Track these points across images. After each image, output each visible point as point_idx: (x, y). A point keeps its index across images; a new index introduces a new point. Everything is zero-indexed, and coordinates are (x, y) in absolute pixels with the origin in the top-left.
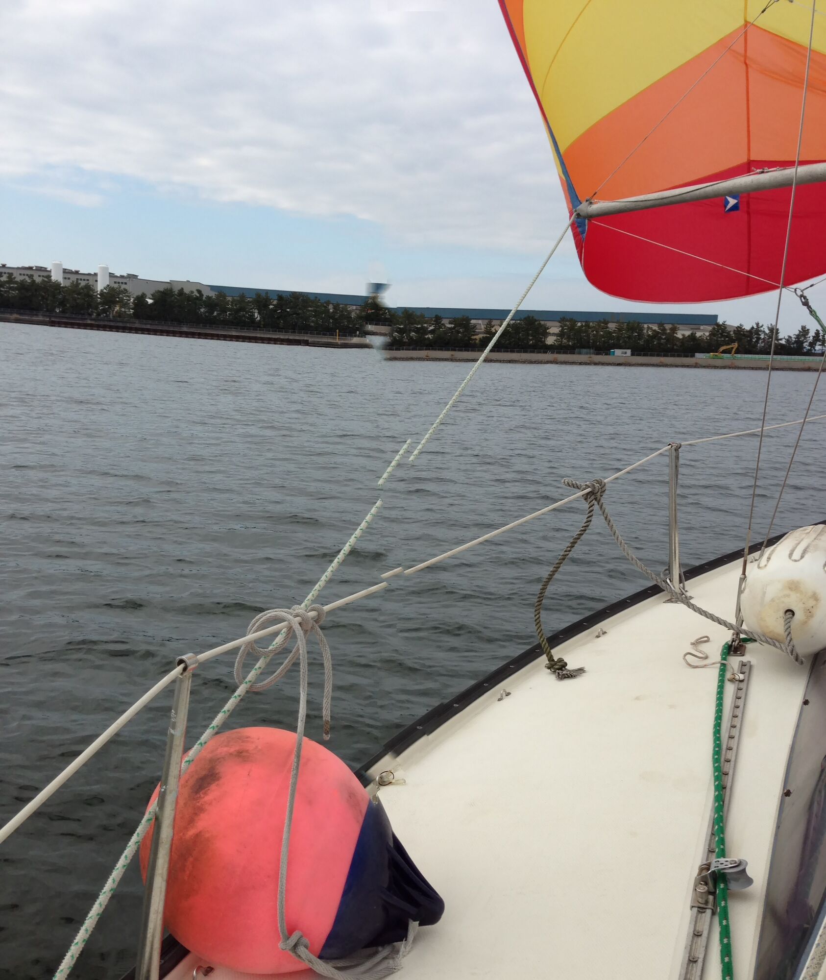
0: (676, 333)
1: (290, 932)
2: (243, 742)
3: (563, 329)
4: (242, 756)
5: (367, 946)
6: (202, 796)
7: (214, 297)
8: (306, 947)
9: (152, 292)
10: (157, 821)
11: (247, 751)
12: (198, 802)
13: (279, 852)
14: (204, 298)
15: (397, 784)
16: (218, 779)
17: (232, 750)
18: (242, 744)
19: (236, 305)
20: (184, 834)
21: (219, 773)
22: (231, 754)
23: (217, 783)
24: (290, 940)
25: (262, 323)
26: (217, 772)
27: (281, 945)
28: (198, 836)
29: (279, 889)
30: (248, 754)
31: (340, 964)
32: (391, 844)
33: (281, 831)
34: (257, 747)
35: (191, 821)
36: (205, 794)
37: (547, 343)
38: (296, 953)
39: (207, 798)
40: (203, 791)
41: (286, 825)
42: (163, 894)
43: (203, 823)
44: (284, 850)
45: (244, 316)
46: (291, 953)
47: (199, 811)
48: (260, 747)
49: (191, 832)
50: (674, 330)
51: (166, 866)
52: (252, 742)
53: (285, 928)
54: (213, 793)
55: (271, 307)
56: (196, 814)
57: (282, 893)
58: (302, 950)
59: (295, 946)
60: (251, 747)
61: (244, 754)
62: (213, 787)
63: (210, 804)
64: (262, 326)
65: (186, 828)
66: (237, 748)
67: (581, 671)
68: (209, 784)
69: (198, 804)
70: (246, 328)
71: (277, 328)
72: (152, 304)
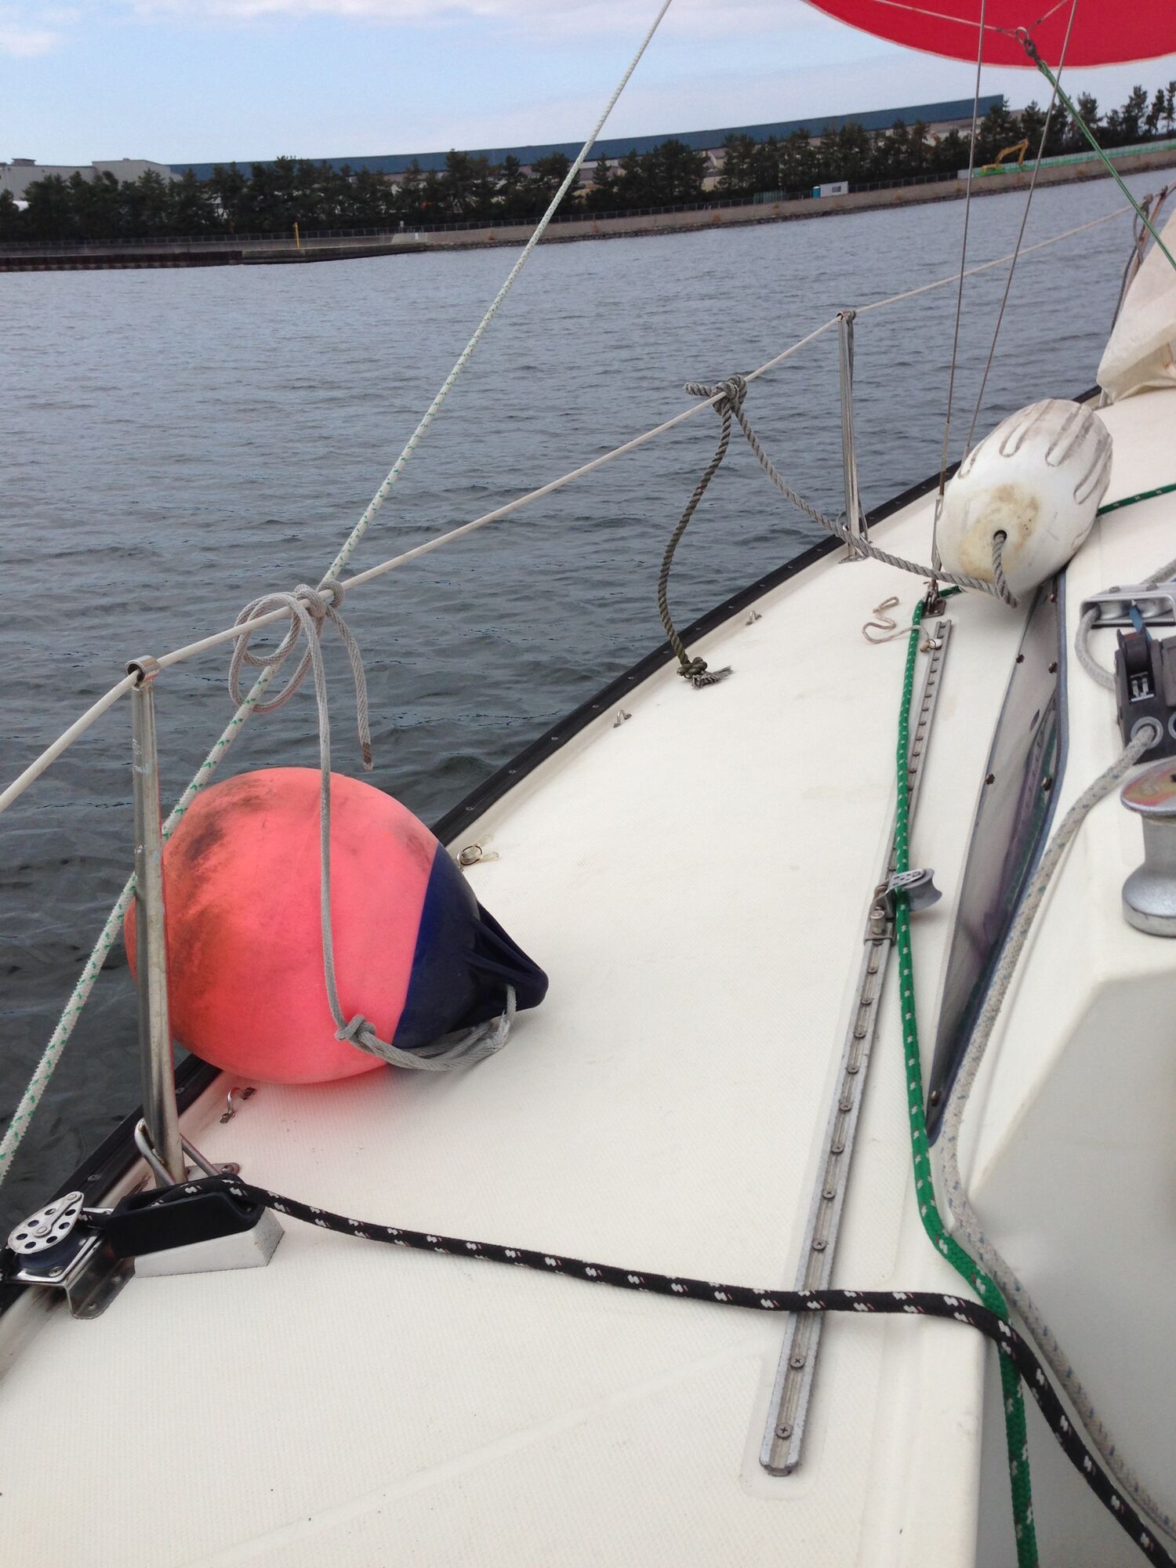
0: (925, 138)
1: (348, 1018)
2: (250, 787)
3: (730, 158)
4: (251, 804)
5: (455, 1029)
6: (201, 861)
7: (137, 184)
8: (373, 1033)
9: (25, 185)
10: (139, 901)
11: (257, 797)
12: (198, 871)
13: (319, 918)
14: (120, 187)
15: (487, 860)
16: (222, 837)
17: (236, 799)
18: (248, 790)
19: (179, 195)
20: (183, 914)
21: (221, 830)
22: (234, 804)
23: (219, 842)
24: (349, 1027)
25: (233, 224)
26: (218, 829)
27: (338, 1035)
28: (202, 913)
29: (326, 964)
30: (259, 801)
31: (424, 1052)
32: (477, 915)
33: (318, 892)
34: (271, 791)
35: (191, 896)
36: (206, 859)
37: (703, 188)
38: (359, 1042)
39: (209, 864)
40: (203, 855)
41: (322, 882)
42: (164, 989)
43: (208, 896)
44: (325, 913)
45: (196, 214)
46: (352, 1043)
47: (199, 881)
48: (275, 791)
49: (193, 911)
50: (921, 132)
51: (163, 952)
52: (264, 787)
53: (341, 1012)
54: (216, 856)
55: (245, 190)
56: (196, 886)
57: (330, 968)
58: (366, 1037)
59: (357, 1034)
60: (261, 791)
61: (253, 802)
62: (215, 848)
63: (215, 870)
64: (232, 230)
65: (185, 907)
66: (243, 796)
67: (727, 671)
68: (209, 845)
70: (202, 237)
71: (258, 232)
72: (26, 211)
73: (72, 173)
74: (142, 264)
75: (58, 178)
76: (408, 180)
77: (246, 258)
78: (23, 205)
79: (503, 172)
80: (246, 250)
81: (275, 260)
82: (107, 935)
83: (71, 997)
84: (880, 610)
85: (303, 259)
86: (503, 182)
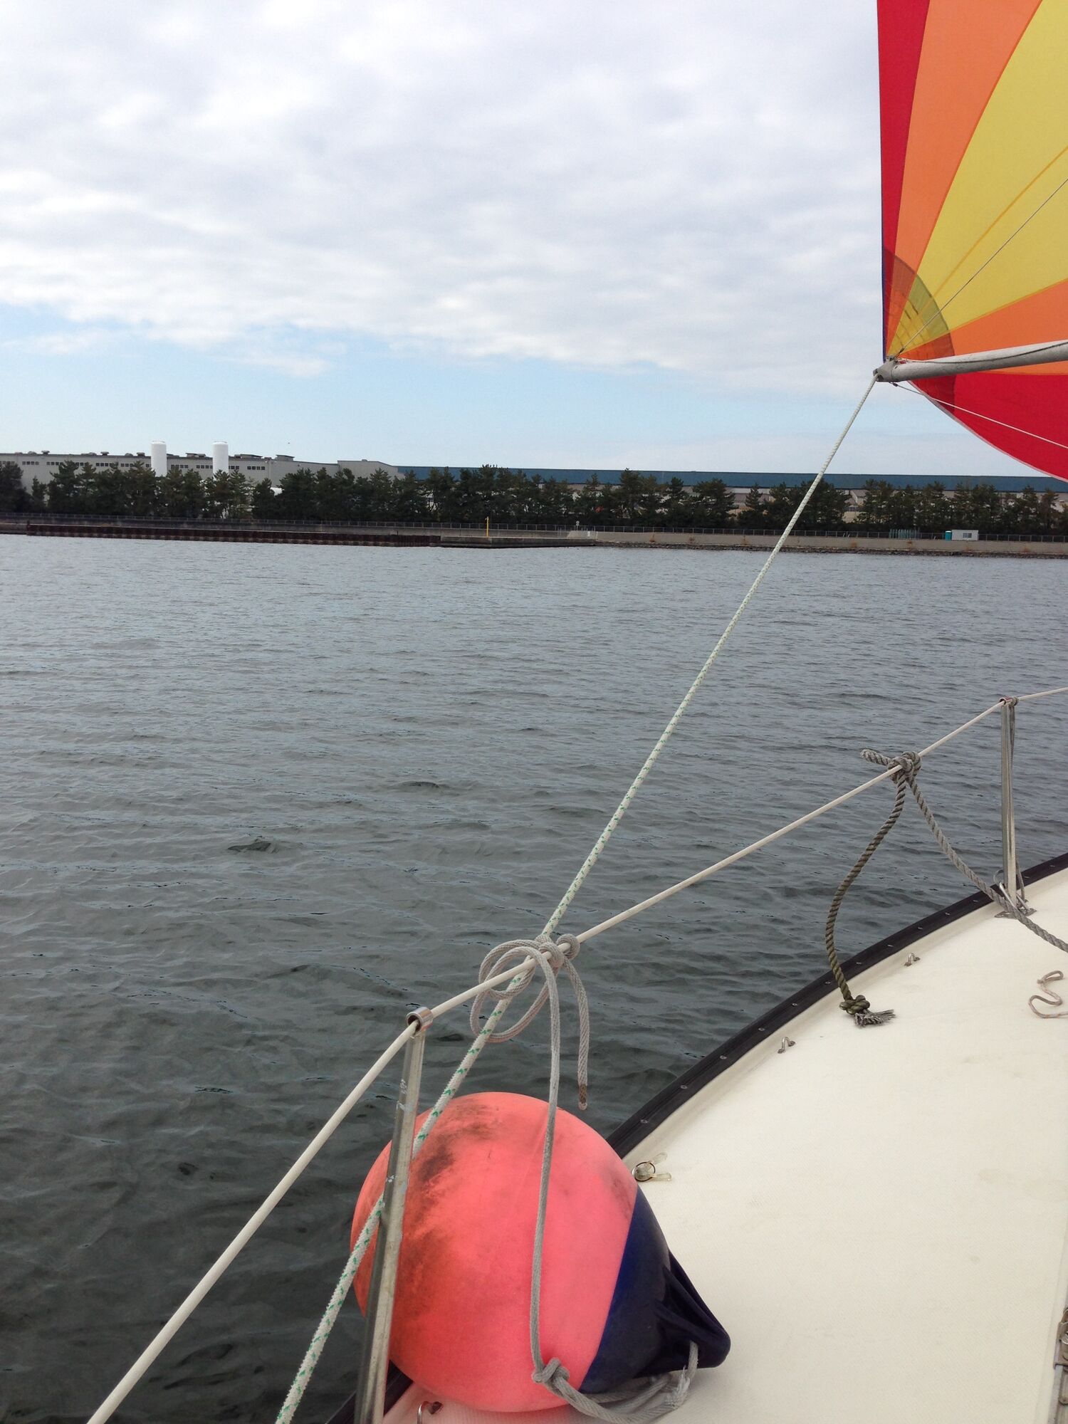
1: (546, 1361)
2: (478, 1113)
4: (478, 1132)
6: (432, 1184)
8: (566, 1379)
9: (283, 476)
10: (382, 1226)
11: (485, 1126)
12: (428, 1193)
13: (531, 1256)
15: (661, 1180)
16: (451, 1163)
17: (466, 1124)
18: (476, 1116)
20: (410, 1234)
21: (451, 1155)
22: (465, 1130)
23: (450, 1167)
24: (546, 1371)
26: (449, 1153)
27: (535, 1376)
28: (428, 1236)
29: (532, 1305)
30: (486, 1130)
31: (606, 1400)
32: (668, 1266)
33: (533, 1230)
34: (496, 1121)
35: (421, 1218)
36: (436, 1182)
37: (844, 520)
38: (553, 1386)
39: (439, 1187)
40: (434, 1178)
41: (538, 1222)
42: (390, 1313)
43: (435, 1220)
44: (537, 1254)
46: (548, 1388)
47: (428, 1203)
48: (500, 1121)
49: (420, 1232)
51: (394, 1278)
52: (491, 1114)
53: (540, 1354)
54: (445, 1181)
56: (425, 1208)
57: (535, 1310)
58: (561, 1383)
59: (553, 1378)
60: (489, 1120)
61: (480, 1130)
62: (445, 1172)
63: (443, 1195)
66: (472, 1122)
67: (889, 1014)
68: (440, 1169)
69: (427, 1195)
72: (279, 496)
73: (320, 468)
74: (359, 542)
75: (308, 472)
76: (587, 489)
77: (443, 542)
78: (278, 491)
79: (668, 489)
80: (444, 535)
81: (467, 545)
82: (355, 1260)
83: (320, 1321)
84: (1046, 981)
85: (490, 546)
86: (667, 498)
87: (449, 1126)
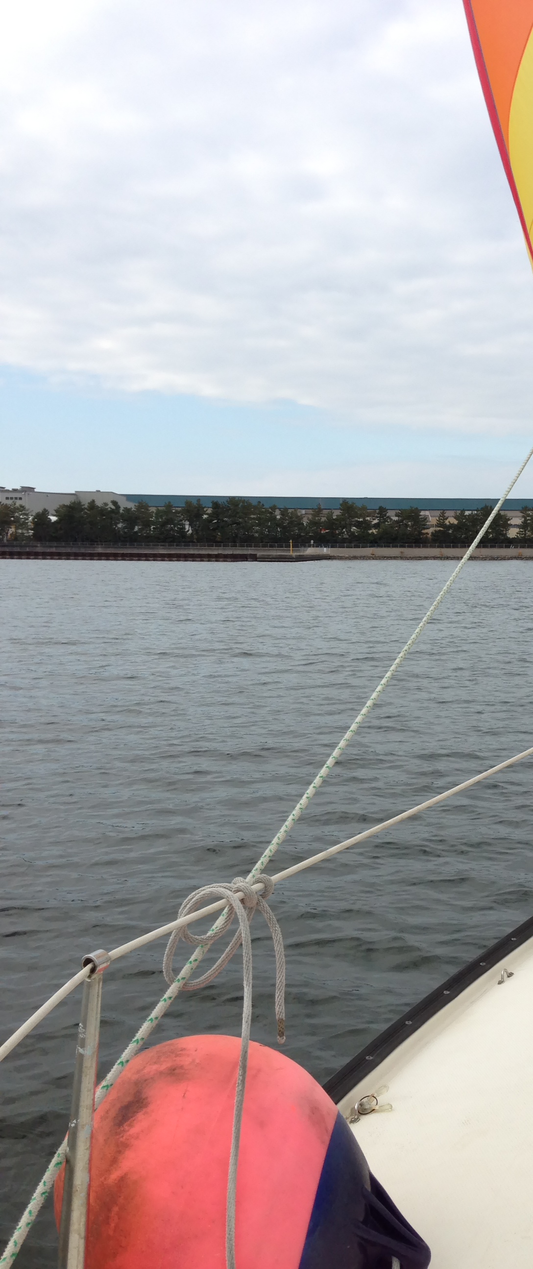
2: (177, 1056)
4: (175, 1074)
6: (127, 1128)
10: (69, 1164)
11: (181, 1067)
12: (123, 1136)
15: (381, 1109)
16: (146, 1106)
17: (163, 1067)
18: (175, 1059)
20: (105, 1179)
21: (147, 1098)
22: (161, 1073)
23: (144, 1110)
26: (144, 1097)
28: (122, 1179)
30: (183, 1071)
32: (368, 1187)
34: (194, 1061)
35: (114, 1161)
36: (131, 1126)
39: (133, 1131)
40: (128, 1122)
42: (82, 1254)
43: (129, 1162)
47: (122, 1147)
48: (197, 1061)
49: (115, 1176)
51: (84, 1220)
52: (188, 1056)
54: (140, 1123)
56: (119, 1152)
57: (231, 1240)
60: (186, 1061)
61: (176, 1071)
62: (140, 1116)
63: (137, 1137)
65: (108, 1171)
66: (169, 1065)
68: (135, 1113)
69: (121, 1139)
76: (314, 516)
86: (376, 521)
87: (145, 1071)
